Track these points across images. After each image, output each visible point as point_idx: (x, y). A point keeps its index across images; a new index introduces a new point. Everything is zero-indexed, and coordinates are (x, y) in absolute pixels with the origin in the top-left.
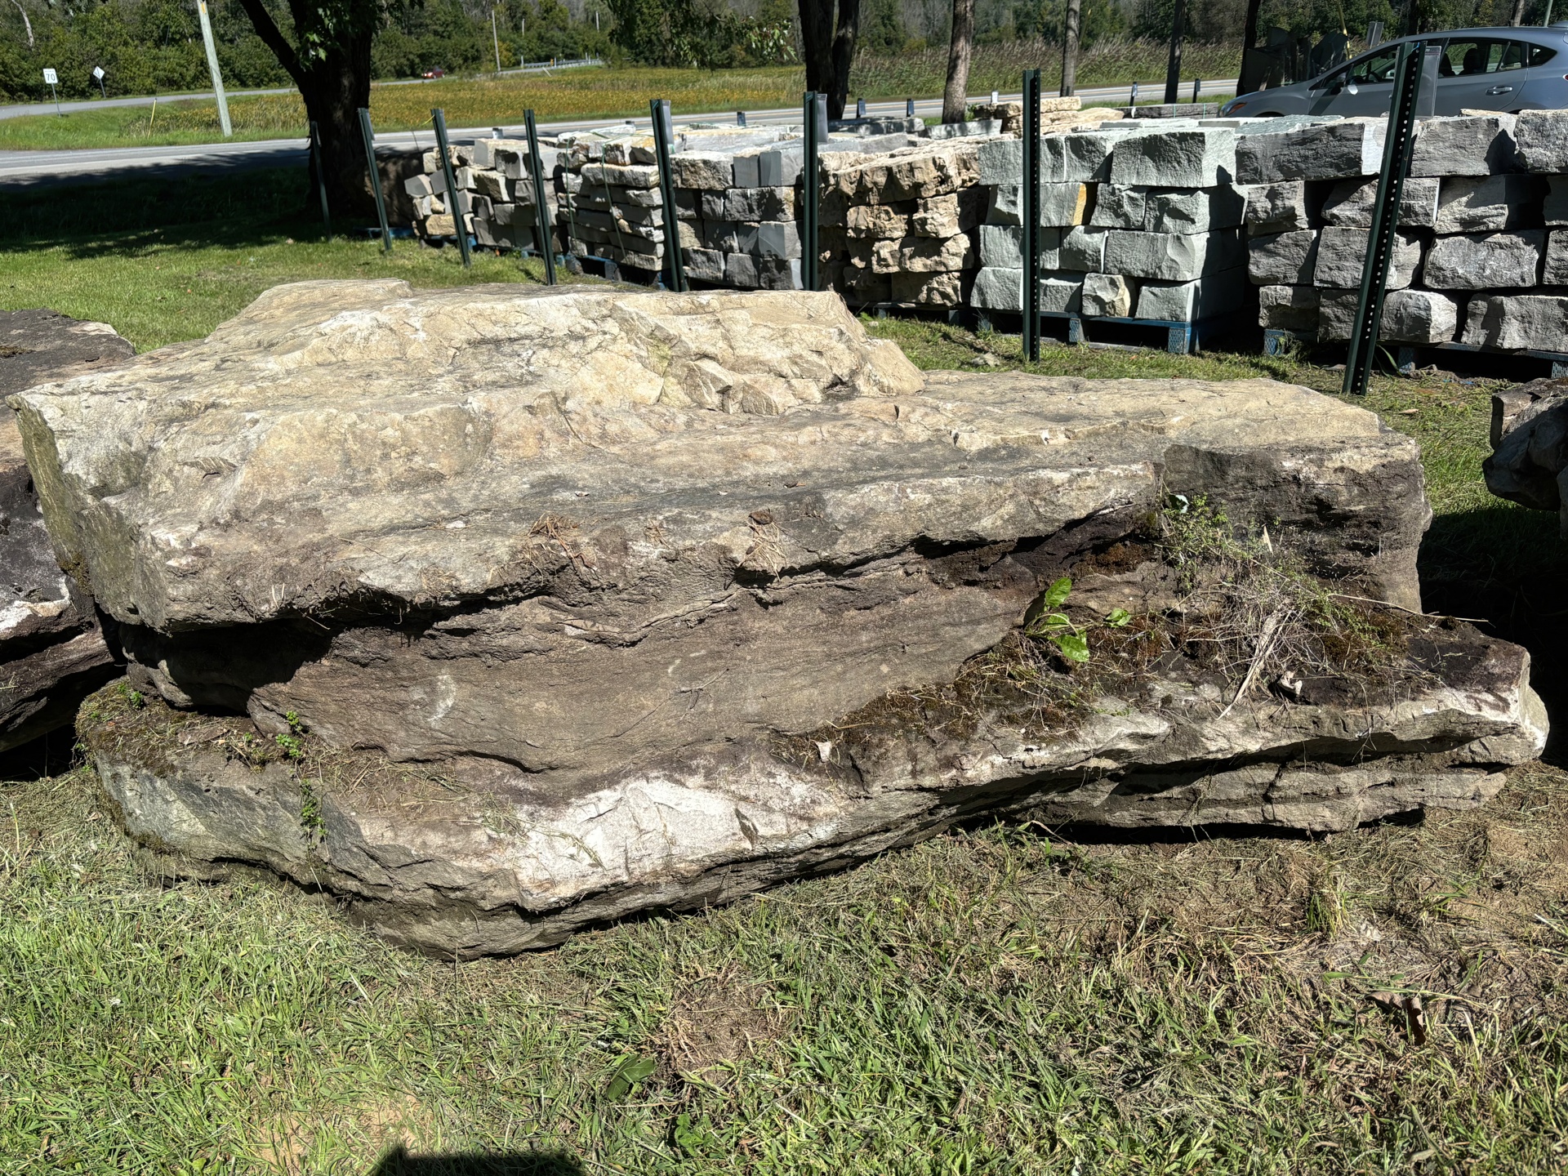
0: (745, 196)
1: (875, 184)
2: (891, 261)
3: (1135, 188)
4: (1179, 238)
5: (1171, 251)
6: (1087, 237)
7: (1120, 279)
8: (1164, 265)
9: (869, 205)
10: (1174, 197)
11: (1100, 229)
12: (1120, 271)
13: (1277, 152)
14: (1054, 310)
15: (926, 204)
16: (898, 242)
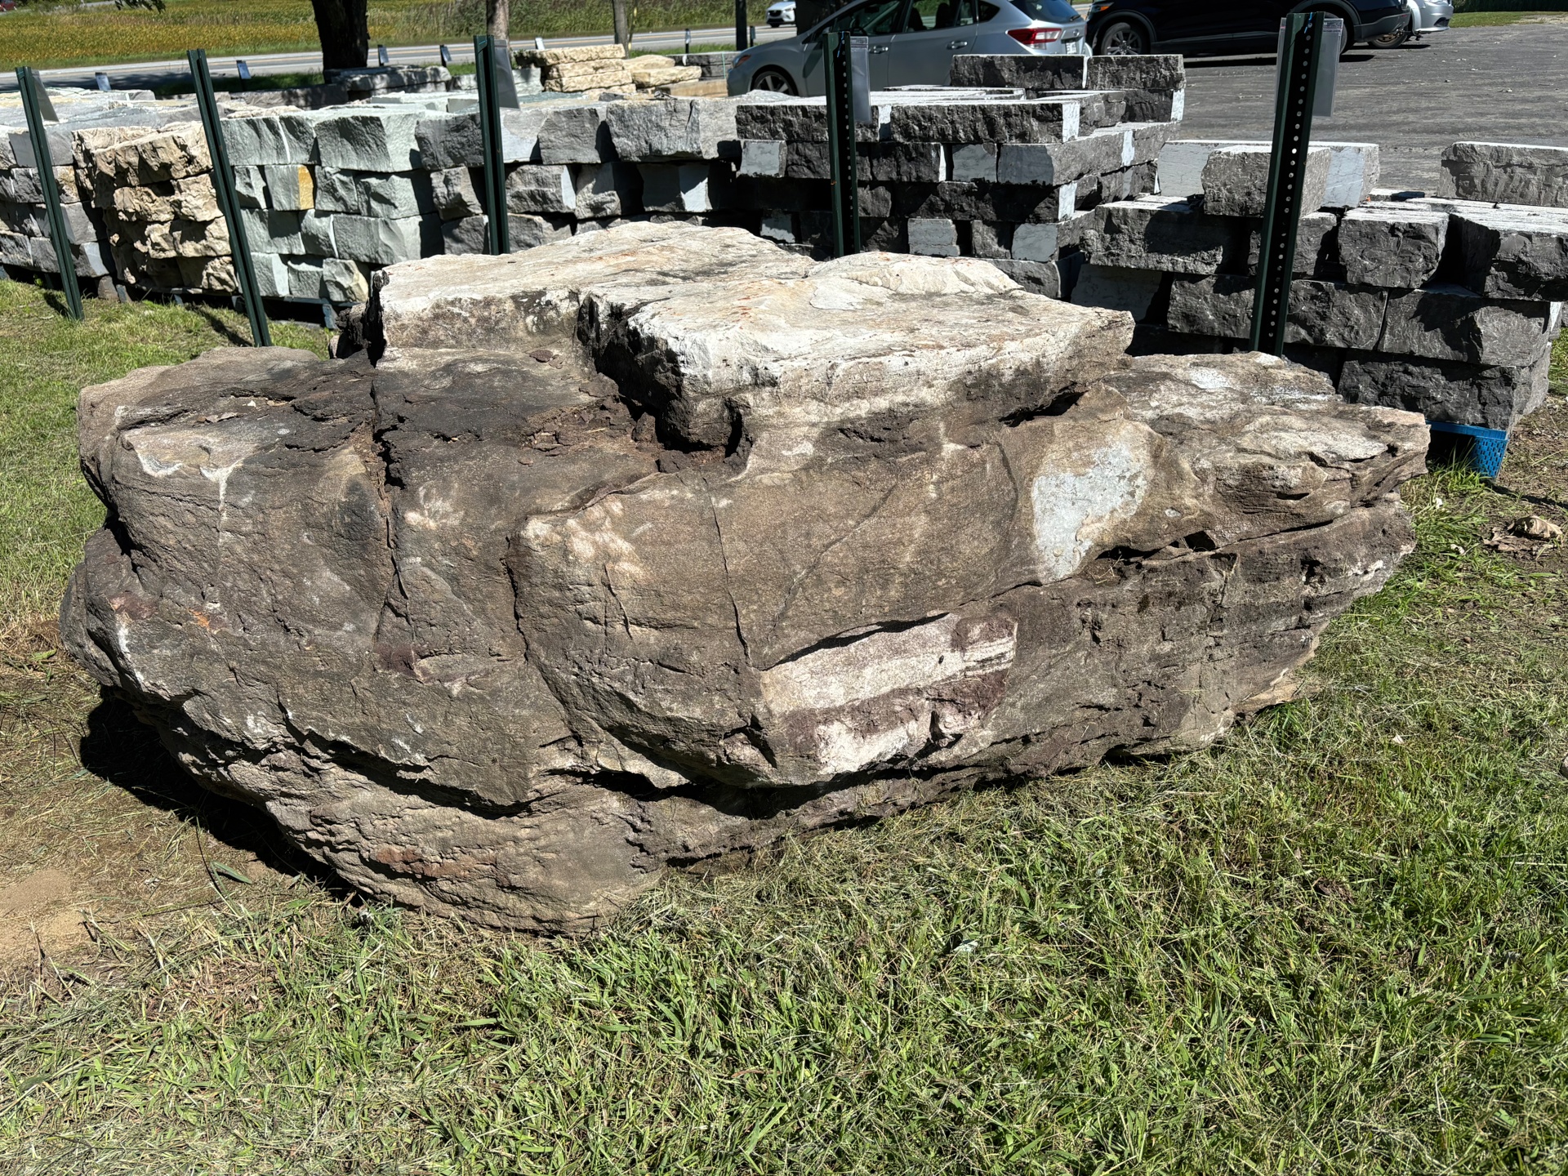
0: (28, 176)
1: (129, 163)
2: (165, 245)
3: (343, 172)
4: (386, 223)
5: (383, 236)
6: (317, 221)
7: (351, 263)
8: (380, 249)
9: (130, 186)
10: (373, 181)
11: (326, 214)
12: (351, 256)
13: (443, 138)
14: (311, 296)
15: (179, 186)
16: (168, 225)
